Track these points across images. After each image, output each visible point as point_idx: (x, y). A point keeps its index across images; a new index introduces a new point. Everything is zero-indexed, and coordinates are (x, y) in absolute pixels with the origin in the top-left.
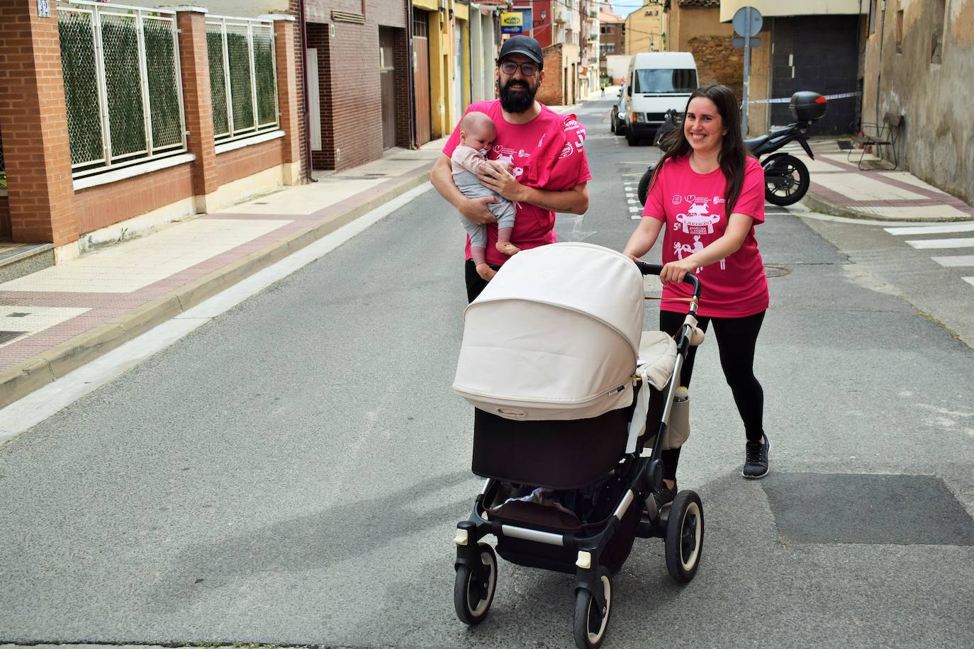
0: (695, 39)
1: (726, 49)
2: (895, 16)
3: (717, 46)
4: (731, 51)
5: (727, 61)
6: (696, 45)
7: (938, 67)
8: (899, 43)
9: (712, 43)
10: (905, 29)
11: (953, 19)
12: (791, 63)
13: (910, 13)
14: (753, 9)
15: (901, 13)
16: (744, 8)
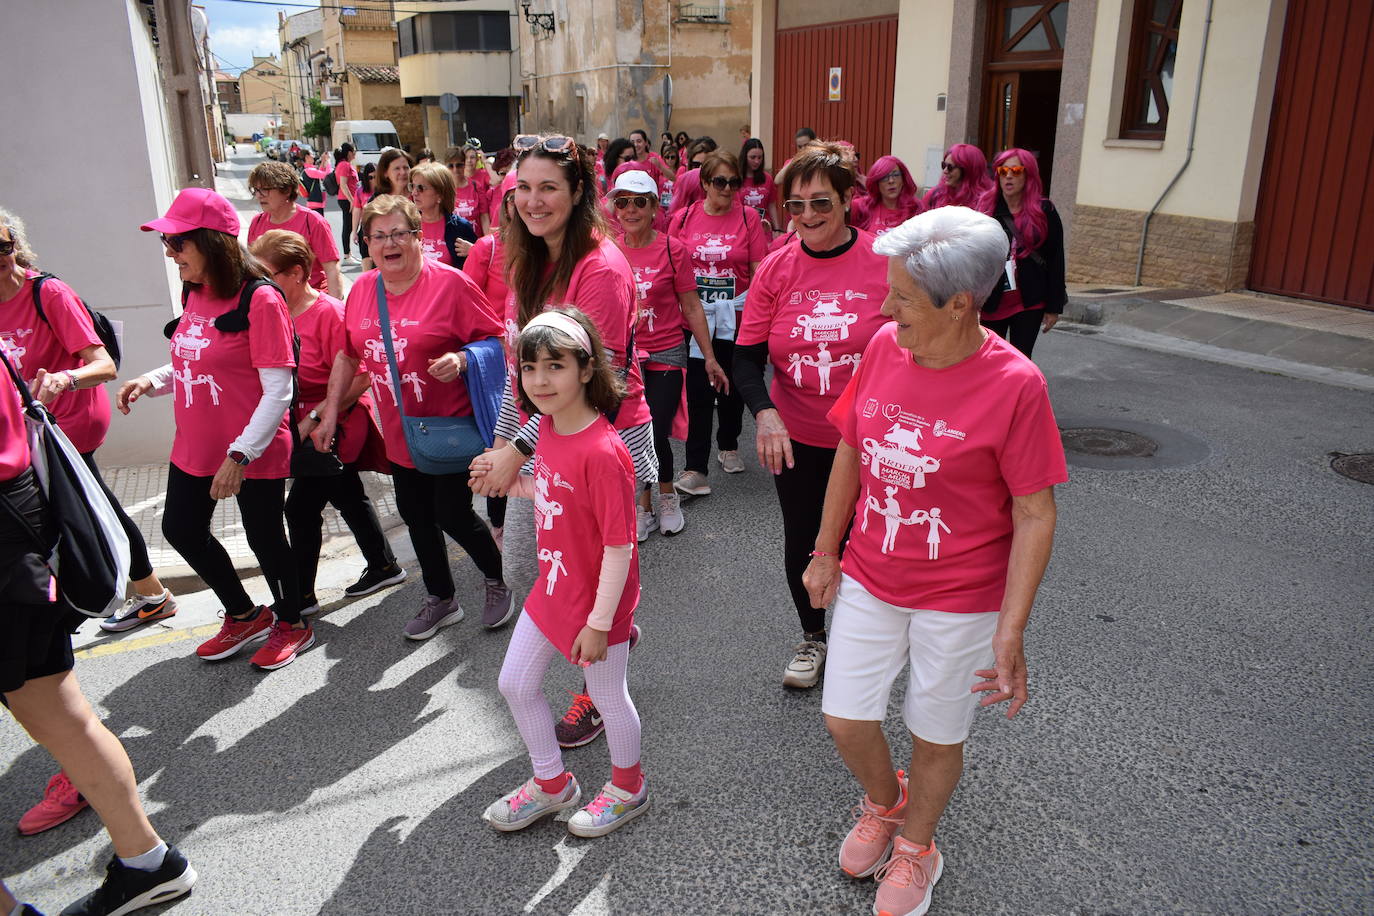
0: (375, 108)
1: (400, 116)
2: (547, 103)
5: (402, 125)
6: (376, 113)
7: (583, 136)
8: (550, 120)
9: (389, 112)
10: (555, 113)
11: (589, 110)
12: (465, 130)
13: (558, 103)
14: (451, 94)
15: (551, 102)
16: (446, 94)
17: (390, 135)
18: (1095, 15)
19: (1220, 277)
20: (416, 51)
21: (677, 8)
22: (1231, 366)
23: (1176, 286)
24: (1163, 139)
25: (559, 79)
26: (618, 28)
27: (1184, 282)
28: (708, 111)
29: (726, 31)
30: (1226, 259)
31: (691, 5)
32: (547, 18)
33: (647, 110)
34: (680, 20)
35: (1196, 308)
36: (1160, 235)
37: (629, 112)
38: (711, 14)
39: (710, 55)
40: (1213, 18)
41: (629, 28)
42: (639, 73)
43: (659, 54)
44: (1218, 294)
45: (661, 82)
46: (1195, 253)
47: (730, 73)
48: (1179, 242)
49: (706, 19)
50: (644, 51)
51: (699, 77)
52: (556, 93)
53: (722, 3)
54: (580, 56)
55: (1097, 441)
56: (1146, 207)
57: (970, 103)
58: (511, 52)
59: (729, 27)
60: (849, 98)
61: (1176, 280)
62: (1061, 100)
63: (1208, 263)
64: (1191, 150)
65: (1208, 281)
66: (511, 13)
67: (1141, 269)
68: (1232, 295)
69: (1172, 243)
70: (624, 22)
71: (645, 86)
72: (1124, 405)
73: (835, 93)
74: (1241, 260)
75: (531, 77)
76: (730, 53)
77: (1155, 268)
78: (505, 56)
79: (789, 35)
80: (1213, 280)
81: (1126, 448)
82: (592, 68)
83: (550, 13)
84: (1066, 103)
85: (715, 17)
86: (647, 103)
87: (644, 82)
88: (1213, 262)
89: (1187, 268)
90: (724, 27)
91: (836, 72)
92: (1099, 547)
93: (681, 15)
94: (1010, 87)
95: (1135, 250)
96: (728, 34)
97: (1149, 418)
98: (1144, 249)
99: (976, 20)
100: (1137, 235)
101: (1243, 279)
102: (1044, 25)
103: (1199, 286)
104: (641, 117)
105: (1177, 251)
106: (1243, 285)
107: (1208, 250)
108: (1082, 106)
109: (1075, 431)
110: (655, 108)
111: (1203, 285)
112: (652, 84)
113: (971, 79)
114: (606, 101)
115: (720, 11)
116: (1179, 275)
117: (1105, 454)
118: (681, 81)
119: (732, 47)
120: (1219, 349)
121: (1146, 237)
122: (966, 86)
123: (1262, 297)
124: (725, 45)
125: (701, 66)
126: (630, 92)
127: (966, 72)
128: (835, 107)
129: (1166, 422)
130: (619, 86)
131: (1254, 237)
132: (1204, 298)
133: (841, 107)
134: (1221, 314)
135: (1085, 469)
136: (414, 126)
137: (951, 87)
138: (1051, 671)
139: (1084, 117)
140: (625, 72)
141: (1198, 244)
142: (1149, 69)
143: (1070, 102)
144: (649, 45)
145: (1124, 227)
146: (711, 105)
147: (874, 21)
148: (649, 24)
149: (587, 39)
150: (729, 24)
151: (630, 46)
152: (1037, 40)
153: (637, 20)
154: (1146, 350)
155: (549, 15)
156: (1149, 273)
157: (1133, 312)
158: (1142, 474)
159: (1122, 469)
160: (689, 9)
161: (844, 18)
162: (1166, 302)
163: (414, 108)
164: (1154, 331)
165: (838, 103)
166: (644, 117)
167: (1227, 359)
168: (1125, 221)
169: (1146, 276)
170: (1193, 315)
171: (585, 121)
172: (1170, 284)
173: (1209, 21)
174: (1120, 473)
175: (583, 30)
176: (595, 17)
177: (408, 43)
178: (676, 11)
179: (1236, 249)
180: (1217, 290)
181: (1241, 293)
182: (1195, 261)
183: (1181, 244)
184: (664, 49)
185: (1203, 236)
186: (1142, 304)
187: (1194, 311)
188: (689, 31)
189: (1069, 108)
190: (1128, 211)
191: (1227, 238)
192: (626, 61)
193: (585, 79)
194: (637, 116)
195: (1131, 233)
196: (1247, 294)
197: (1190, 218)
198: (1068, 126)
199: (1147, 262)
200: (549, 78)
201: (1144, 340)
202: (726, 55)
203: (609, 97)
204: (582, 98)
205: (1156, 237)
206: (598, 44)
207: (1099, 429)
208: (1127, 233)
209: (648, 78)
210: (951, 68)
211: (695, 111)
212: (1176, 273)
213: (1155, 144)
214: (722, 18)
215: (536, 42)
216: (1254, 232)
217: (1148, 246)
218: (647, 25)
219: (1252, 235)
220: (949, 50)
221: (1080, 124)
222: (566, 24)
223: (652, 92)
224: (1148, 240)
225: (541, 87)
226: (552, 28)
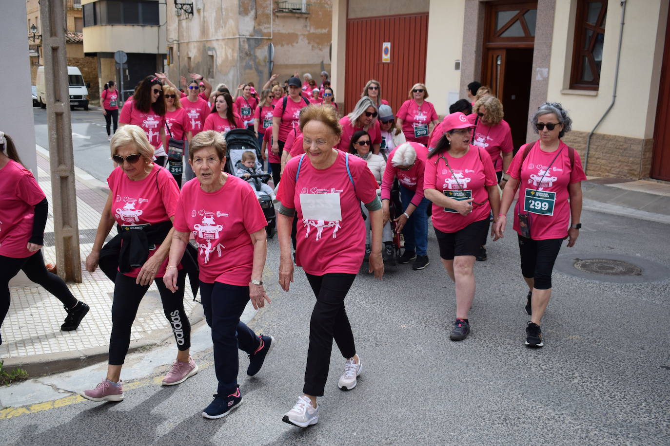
2: (186, 59)
3: (77, 63)
4: (84, 65)
5: (84, 70)
7: (213, 80)
8: (189, 69)
9: (74, 61)
10: (192, 65)
11: (218, 63)
12: (127, 74)
13: (194, 58)
14: (122, 52)
15: (189, 58)
16: (119, 51)
17: (77, 76)
18: (554, 17)
19: (636, 171)
20: (95, 23)
21: (277, 3)
22: (658, 223)
23: (608, 176)
24: (598, 90)
25: (196, 44)
26: (240, 14)
27: (613, 174)
28: (295, 66)
29: (306, 18)
30: (638, 160)
31: (285, 2)
32: (188, 6)
33: (257, 65)
34: (279, 11)
35: (626, 188)
36: (598, 146)
37: (246, 66)
38: (298, 8)
39: (297, 33)
40: (625, 22)
41: (247, 14)
42: (252, 42)
43: (265, 31)
44: (634, 181)
45: (266, 48)
46: (619, 157)
47: (309, 43)
48: (610, 150)
49: (294, 11)
50: (256, 28)
51: (290, 45)
52: (193, 52)
53: (304, 0)
54: (212, 29)
55: (605, 266)
56: (589, 130)
57: (476, 66)
58: (159, 26)
59: (309, 16)
60: (396, 61)
61: (608, 172)
62: (534, 65)
63: (628, 162)
64: (615, 96)
65: (628, 173)
66: (160, 2)
67: (587, 166)
68: (642, 181)
69: (605, 151)
70: (243, 10)
71: (256, 50)
72: (609, 245)
73: (386, 58)
74: (647, 161)
75: (175, 42)
76: (309, 31)
77: (594, 165)
78: (155, 28)
79: (356, 22)
80: (631, 172)
81: (624, 270)
82: (221, 38)
83: (190, 3)
84: (536, 68)
85: (300, 9)
86: (257, 60)
87: (255, 47)
88: (630, 162)
89: (615, 166)
90: (306, 16)
91: (387, 45)
92: (640, 327)
93: (278, 7)
94: (499, 58)
95: (582, 154)
96: (308, 20)
97: (628, 253)
98: (588, 154)
99: (479, 18)
100: (584, 146)
101: (648, 172)
102: (521, 22)
103: (622, 176)
104: (254, 69)
105: (609, 155)
106: (648, 176)
107: (627, 155)
108: (547, 69)
109: (589, 261)
110: (262, 63)
111: (625, 176)
112: (261, 49)
113: (477, 52)
114: (230, 57)
115: (303, 6)
116: (610, 170)
117: (613, 274)
118: (279, 47)
119: (310, 28)
120: (647, 213)
121: (589, 147)
122: (474, 56)
123: (661, 183)
124: (306, 26)
125: (291, 39)
126: (247, 54)
127: (474, 48)
128: (386, 66)
129: (638, 255)
130: (240, 49)
131: (653, 147)
132: (628, 183)
133: (391, 66)
134: (642, 193)
135: (607, 283)
136: (90, 71)
137: (464, 57)
138: (653, 398)
139: (548, 76)
140: (244, 41)
141: (621, 151)
142: (586, 49)
143: (540, 67)
144: (259, 25)
145: (575, 141)
146: (297, 63)
147: (412, 16)
148: (259, 12)
149: (217, 20)
150: (308, 14)
151: (247, 25)
152: (517, 31)
153: (252, 9)
154: (604, 213)
155: (190, 5)
156: (592, 168)
157: (590, 191)
158: (641, 285)
159: (628, 282)
160: (284, 4)
161: (393, 13)
162: (608, 185)
163: (91, 59)
164: (605, 202)
165: (388, 64)
166: (255, 69)
167: (653, 218)
168: (575, 138)
169: (589, 170)
170: (627, 193)
171: (214, 71)
172: (605, 175)
173: (623, 24)
174: (628, 285)
175: (214, 14)
176: (223, 7)
177: (91, 18)
178: (277, 6)
179: (644, 154)
180: (634, 179)
181: (648, 180)
182: (619, 161)
183: (610, 152)
184: (268, 28)
185: (625, 147)
186: (594, 186)
187: (626, 191)
188: (284, 17)
189: (539, 71)
190: (577, 132)
191: (639, 148)
192: (245, 34)
193: (215, 44)
194: (251, 68)
195: (579, 145)
196: (652, 181)
197: (615, 136)
198: (539, 81)
199: (590, 162)
200: (188, 43)
201: (601, 208)
202: (307, 33)
203: (233, 56)
204: (212, 56)
205: (595, 147)
206: (225, 23)
207: (603, 259)
208: (577, 145)
209: (259, 45)
210: (464, 45)
211: (287, 66)
212: (608, 168)
213: (593, 93)
214: (304, 10)
215: (180, 21)
216: (653, 145)
217: (590, 152)
218: (258, 13)
219: (652, 146)
220: (462, 34)
221: (546, 80)
222: (202, 11)
223: (261, 53)
224: (591, 149)
225: (183, 48)
226: (192, 12)
